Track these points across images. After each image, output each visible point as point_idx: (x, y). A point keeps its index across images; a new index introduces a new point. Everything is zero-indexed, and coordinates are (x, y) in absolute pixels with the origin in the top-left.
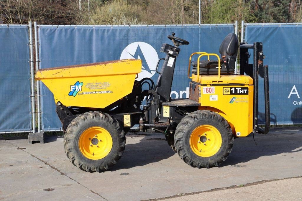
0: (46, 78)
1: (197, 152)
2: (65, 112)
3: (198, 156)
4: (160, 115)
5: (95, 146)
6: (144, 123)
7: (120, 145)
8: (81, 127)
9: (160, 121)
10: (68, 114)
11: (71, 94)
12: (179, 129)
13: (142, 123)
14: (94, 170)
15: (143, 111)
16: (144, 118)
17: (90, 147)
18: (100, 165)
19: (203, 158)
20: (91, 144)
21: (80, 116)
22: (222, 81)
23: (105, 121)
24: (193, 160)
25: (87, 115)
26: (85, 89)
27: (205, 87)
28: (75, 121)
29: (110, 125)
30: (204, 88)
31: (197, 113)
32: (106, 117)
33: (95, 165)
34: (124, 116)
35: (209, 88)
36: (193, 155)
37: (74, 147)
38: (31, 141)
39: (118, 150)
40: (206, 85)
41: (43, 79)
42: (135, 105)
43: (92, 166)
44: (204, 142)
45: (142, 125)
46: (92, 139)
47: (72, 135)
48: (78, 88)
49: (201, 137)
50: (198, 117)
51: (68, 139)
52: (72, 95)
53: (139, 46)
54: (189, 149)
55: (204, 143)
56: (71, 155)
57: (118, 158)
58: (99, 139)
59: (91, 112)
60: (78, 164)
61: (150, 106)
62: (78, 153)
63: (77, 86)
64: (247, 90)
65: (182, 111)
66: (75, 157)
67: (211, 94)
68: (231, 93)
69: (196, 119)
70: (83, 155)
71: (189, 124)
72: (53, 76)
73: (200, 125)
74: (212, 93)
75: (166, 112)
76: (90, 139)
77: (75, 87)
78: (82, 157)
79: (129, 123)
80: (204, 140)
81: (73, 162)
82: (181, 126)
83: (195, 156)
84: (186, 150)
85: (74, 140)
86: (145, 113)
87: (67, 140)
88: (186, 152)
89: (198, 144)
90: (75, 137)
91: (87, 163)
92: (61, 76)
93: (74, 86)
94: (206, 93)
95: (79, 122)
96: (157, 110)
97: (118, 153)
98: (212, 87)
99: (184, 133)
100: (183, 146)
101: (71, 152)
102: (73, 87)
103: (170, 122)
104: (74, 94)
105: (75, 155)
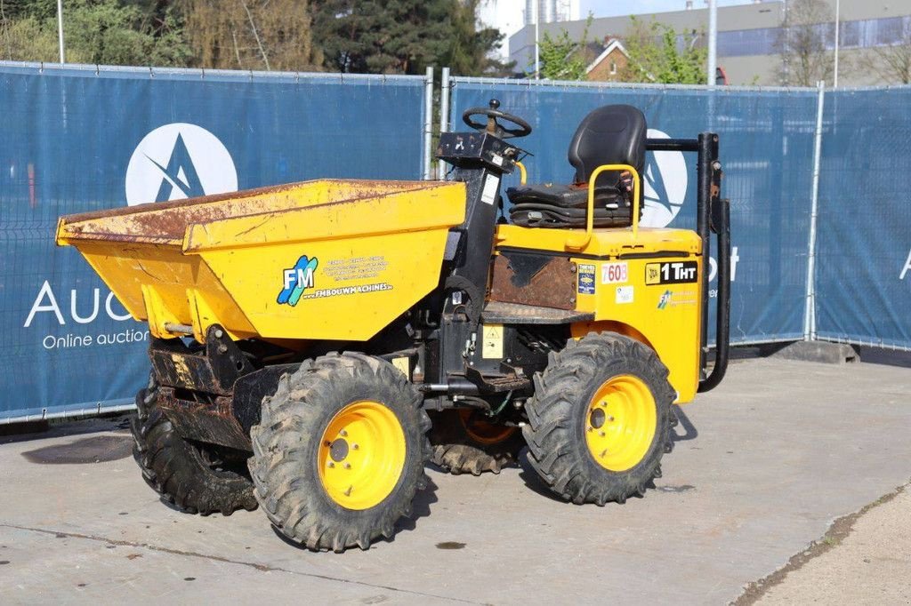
0: (219, 245)
2: (232, 358)
4: (472, 354)
5: (339, 466)
8: (327, 407)
10: (239, 366)
11: (284, 298)
12: (551, 391)
14: (353, 543)
18: (373, 525)
20: (329, 460)
21: (314, 370)
22: (642, 246)
24: (594, 483)
26: (323, 281)
28: (297, 386)
30: (605, 268)
33: (360, 527)
34: (394, 361)
35: (615, 265)
36: (595, 469)
37: (306, 473)
40: (606, 258)
41: (211, 249)
42: (408, 327)
43: (352, 533)
44: (600, 427)
46: (332, 442)
47: (301, 435)
48: (303, 279)
49: (593, 413)
50: (604, 354)
51: (289, 449)
52: (288, 302)
54: (584, 449)
55: (601, 431)
58: (351, 441)
59: (334, 354)
62: (316, 491)
63: (300, 271)
64: (694, 269)
66: (309, 505)
67: (619, 285)
70: (329, 497)
71: (584, 376)
72: (240, 241)
75: (493, 342)
77: (296, 275)
78: (327, 505)
80: (598, 419)
81: (299, 522)
83: (598, 471)
85: (307, 452)
87: (287, 453)
88: (578, 459)
90: (309, 442)
91: (341, 523)
92: (261, 240)
93: (293, 272)
94: (608, 281)
95: (317, 392)
97: (417, 482)
99: (574, 403)
100: (571, 443)
101: (296, 489)
102: (290, 275)
104: (293, 299)
105: (310, 498)
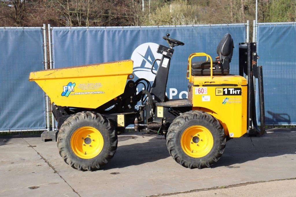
0: (39, 78)
1: (188, 153)
2: (61, 111)
3: (189, 156)
4: (154, 115)
5: (88, 145)
6: (139, 123)
7: (111, 145)
8: (73, 127)
9: (154, 121)
10: (63, 114)
12: (171, 129)
13: (137, 123)
14: (85, 169)
15: (138, 112)
16: (139, 118)
17: (83, 146)
18: (91, 164)
19: (194, 158)
20: (84, 143)
21: (73, 116)
22: (214, 82)
23: (96, 121)
24: (185, 161)
25: (80, 115)
26: (77, 90)
27: (198, 88)
28: (68, 121)
29: (101, 125)
31: (188, 114)
32: (97, 117)
33: (86, 164)
34: (118, 116)
35: (201, 88)
36: (185, 156)
37: (66, 146)
38: (44, 139)
39: (109, 150)
40: (198, 86)
41: (37, 80)
42: (129, 106)
43: (84, 165)
44: (197, 142)
45: (137, 125)
46: (85, 138)
47: (64, 134)
48: (70, 89)
49: (194, 138)
50: (189, 118)
52: (65, 95)
53: (149, 47)
54: (180, 149)
55: (197, 144)
56: (63, 154)
57: (109, 158)
58: (92, 138)
59: (83, 112)
60: (70, 162)
61: (145, 106)
62: (69, 151)
63: (69, 87)
64: (240, 91)
65: (175, 111)
66: (67, 156)
67: (202, 95)
68: (224, 94)
69: (187, 120)
70: (75, 154)
71: (180, 125)
72: (46, 77)
73: (191, 125)
74: (204, 93)
75: (160, 112)
76: (83, 138)
77: (67, 88)
78: (74, 156)
79: (123, 123)
80: (196, 140)
81: (65, 160)
82: (173, 127)
83: (186, 157)
84: (177, 150)
85: (66, 139)
86: (141, 113)
87: (59, 140)
88: (178, 152)
89: (191, 145)
90: (67, 137)
91: (79, 162)
92: (54, 77)
93: (67, 87)
94: (198, 93)
95: (71, 122)
96: (151, 111)
97: (109, 153)
98: (204, 88)
99: (175, 133)
100: (174, 146)
101: (63, 151)
102: (65, 88)
103: (162, 122)
104: (67, 95)
105: (67, 154)
